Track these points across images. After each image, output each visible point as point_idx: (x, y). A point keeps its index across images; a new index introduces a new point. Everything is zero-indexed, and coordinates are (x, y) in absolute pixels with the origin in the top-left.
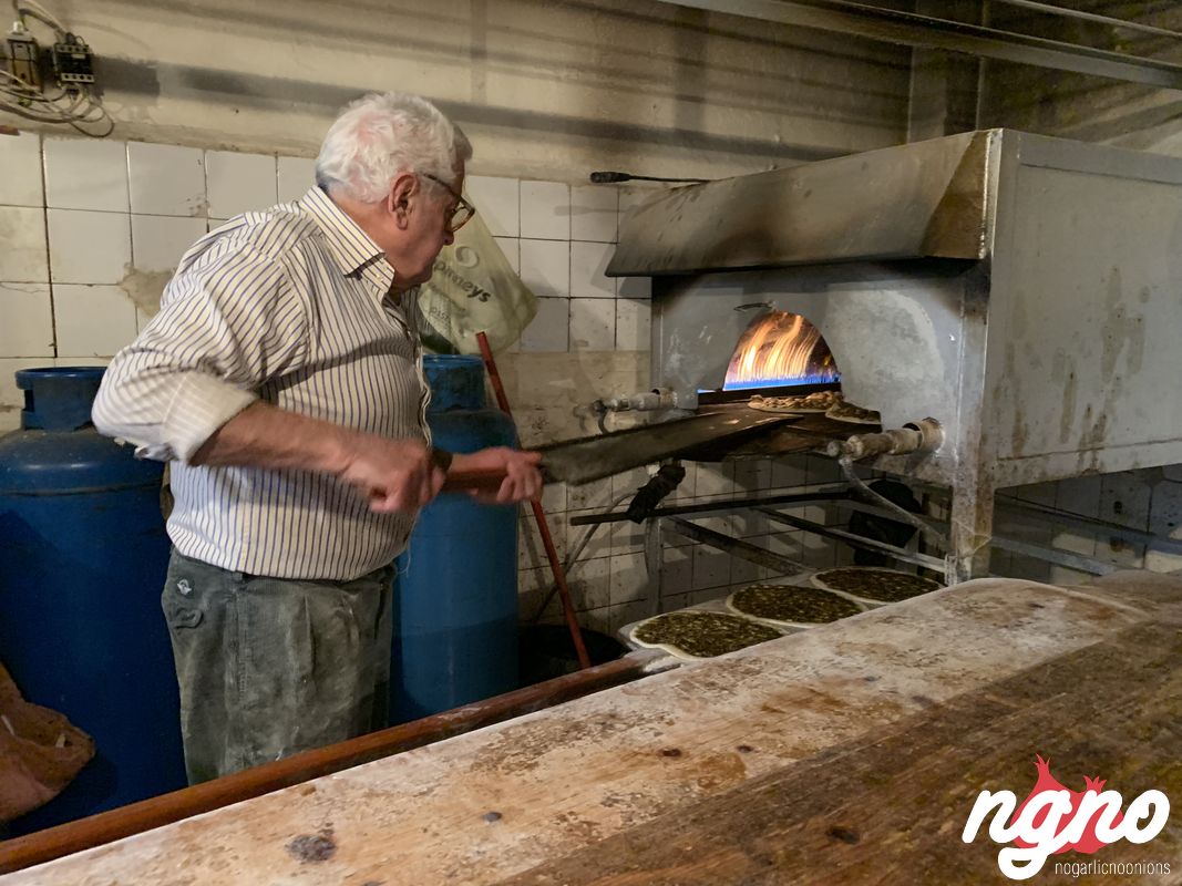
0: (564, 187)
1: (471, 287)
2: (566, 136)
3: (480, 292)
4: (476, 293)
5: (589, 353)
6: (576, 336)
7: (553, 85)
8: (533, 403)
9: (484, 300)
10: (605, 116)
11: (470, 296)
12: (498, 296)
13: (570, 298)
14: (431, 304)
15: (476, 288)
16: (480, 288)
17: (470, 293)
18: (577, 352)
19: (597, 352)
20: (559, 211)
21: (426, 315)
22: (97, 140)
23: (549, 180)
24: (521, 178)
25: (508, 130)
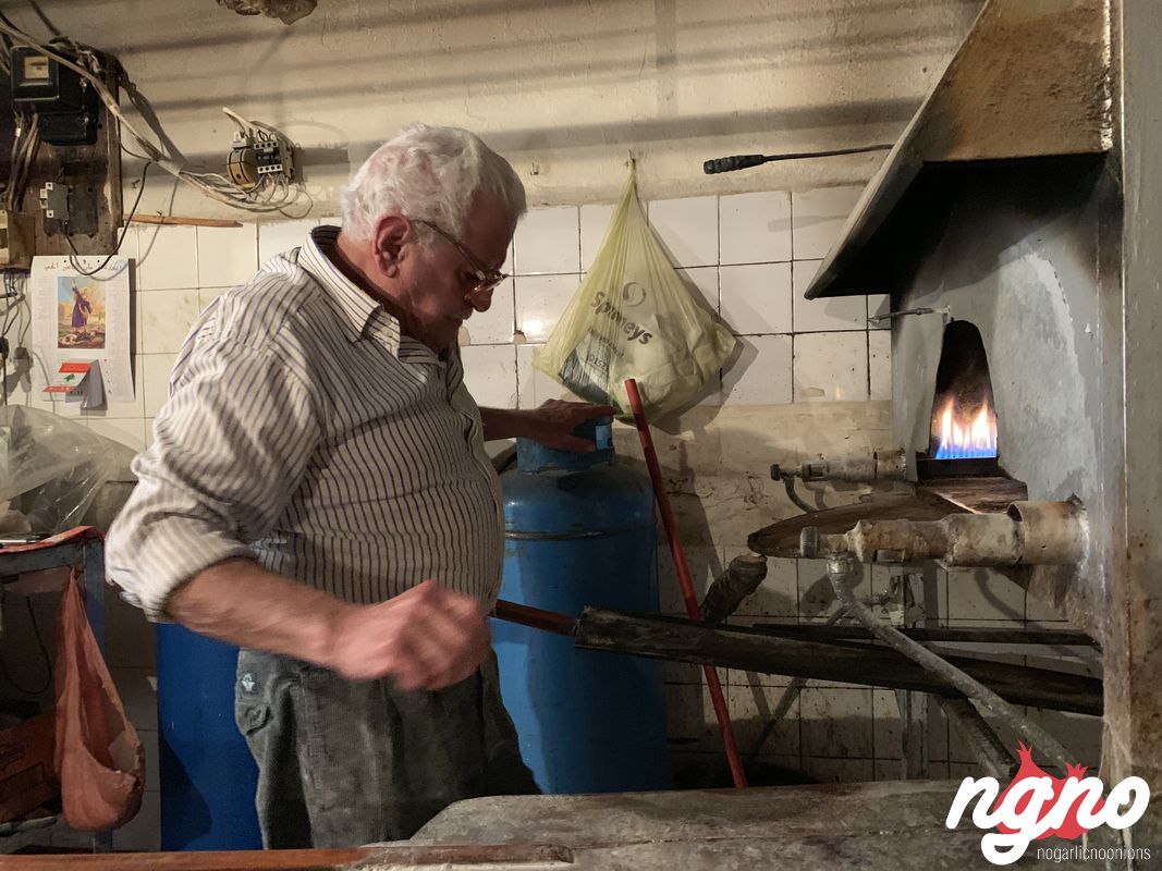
0: (783, 196)
1: (632, 328)
2: (785, 133)
3: (640, 334)
4: (636, 335)
5: (825, 404)
6: (803, 382)
7: (766, 75)
8: (741, 468)
9: (646, 341)
10: (845, 96)
11: (630, 339)
12: (664, 336)
13: (793, 335)
14: (588, 352)
15: (638, 328)
16: (641, 328)
17: (631, 335)
18: (807, 404)
19: (839, 403)
20: (774, 226)
21: (582, 363)
22: (297, 222)
23: (759, 190)
24: (720, 194)
25: (705, 140)
